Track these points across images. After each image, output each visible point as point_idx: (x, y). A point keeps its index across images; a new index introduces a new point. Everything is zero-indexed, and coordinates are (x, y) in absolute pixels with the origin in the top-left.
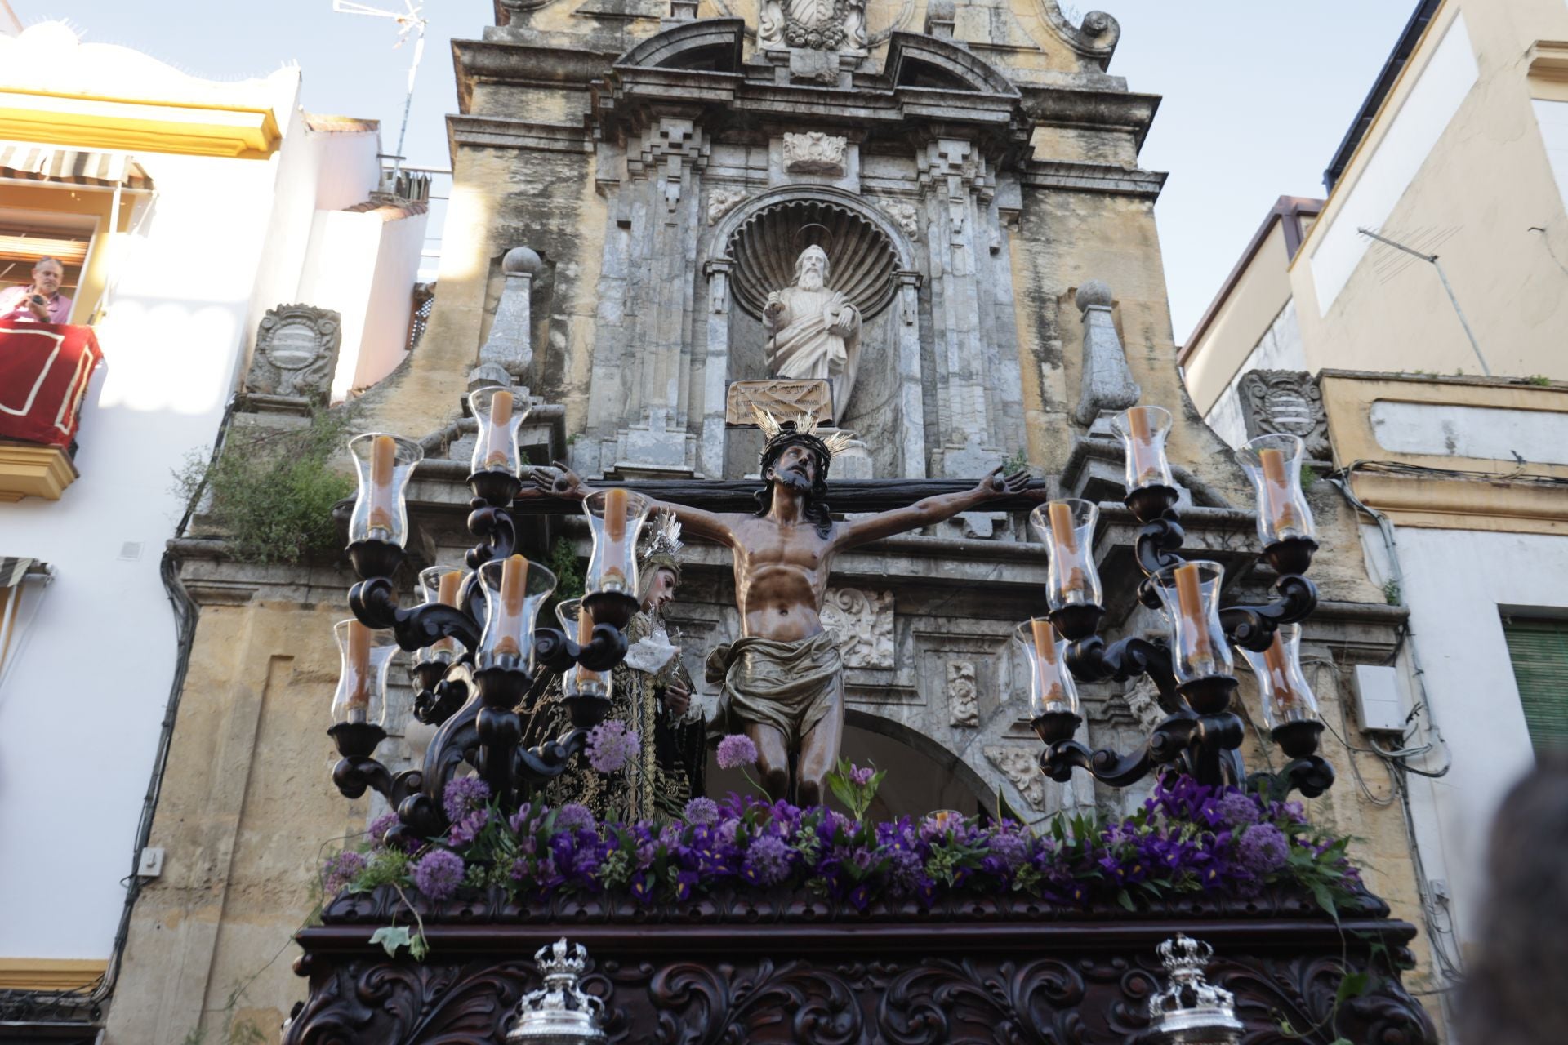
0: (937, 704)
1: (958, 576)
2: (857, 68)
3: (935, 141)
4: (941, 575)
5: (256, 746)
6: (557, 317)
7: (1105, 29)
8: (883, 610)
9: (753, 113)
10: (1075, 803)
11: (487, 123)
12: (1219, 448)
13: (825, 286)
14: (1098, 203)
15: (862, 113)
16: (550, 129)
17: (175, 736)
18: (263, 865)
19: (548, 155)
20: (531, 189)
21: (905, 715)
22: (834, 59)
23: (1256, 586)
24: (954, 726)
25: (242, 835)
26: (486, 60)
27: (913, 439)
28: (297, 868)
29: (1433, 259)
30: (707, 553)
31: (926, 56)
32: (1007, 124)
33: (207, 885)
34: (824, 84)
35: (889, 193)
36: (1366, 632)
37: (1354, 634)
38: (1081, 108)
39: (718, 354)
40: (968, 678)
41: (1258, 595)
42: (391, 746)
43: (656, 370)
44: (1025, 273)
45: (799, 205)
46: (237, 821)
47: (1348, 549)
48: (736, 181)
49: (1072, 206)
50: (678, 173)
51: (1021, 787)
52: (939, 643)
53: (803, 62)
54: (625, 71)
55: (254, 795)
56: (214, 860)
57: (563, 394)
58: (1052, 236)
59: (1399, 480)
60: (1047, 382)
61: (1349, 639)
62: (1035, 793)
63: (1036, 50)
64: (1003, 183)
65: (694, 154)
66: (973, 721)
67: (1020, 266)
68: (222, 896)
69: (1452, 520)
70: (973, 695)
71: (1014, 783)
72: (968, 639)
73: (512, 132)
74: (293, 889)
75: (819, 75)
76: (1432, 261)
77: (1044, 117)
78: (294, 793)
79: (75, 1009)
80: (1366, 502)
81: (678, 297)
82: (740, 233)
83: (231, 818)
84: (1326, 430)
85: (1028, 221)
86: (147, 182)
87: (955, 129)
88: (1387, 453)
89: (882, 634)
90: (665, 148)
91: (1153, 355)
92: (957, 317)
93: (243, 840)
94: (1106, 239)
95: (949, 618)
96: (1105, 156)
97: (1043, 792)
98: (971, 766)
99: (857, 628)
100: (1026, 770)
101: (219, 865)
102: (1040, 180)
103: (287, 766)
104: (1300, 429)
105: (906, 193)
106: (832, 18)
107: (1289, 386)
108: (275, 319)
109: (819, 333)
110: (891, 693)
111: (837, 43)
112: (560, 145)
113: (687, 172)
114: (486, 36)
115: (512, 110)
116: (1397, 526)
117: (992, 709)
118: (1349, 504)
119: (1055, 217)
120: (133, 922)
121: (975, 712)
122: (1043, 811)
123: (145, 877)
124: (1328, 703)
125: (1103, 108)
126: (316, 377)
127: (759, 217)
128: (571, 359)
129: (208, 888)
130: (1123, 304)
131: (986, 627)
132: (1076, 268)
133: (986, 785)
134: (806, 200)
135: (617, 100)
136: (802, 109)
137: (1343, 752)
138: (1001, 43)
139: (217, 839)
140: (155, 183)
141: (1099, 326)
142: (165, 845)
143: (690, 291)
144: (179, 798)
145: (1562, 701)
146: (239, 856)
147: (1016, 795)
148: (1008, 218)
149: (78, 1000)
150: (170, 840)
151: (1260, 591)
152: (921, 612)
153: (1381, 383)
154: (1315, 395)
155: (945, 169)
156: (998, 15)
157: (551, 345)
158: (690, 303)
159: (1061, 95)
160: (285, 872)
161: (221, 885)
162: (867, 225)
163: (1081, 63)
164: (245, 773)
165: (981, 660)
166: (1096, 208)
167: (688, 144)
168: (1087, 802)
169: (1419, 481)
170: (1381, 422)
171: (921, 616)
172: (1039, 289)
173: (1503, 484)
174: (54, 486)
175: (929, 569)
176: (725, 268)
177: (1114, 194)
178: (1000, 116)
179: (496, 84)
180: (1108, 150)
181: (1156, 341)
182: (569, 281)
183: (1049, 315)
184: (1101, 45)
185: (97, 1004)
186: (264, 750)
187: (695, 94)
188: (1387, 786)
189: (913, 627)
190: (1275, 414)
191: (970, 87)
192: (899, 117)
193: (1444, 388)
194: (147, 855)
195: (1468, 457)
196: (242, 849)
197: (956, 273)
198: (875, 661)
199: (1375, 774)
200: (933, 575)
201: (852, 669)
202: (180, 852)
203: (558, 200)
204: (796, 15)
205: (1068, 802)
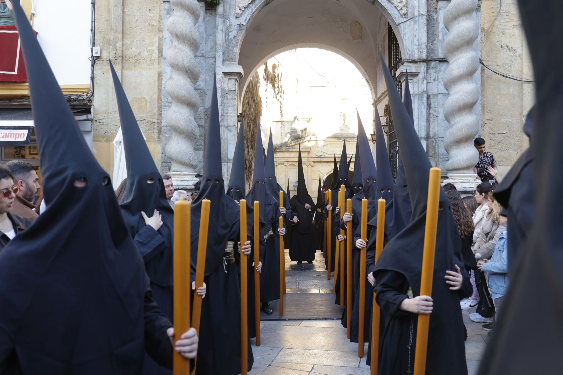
5: (123, 9)
10: (419, 14)
17: (96, 7)
18: (132, 51)
25: (124, 41)
28: (144, 51)
33: (115, 58)
42: (168, 6)
46: (121, 36)
51: (399, 9)
55: (126, 27)
56: (116, 50)
62: (404, 11)
68: (121, 62)
71: (396, 7)
74: (144, 58)
78: (139, 25)
79: (83, 100)
83: (119, 35)
93: (125, 42)
97: (407, 10)
98: (380, 2)
100: (401, 2)
101: (118, 51)
103: (135, 16)
120: (95, 72)
122: (407, 18)
123: (96, 57)
129: (116, 59)
133: (385, 9)
139: (116, 43)
142: (100, 46)
144: (102, 29)
146: (124, 48)
147: (397, 12)
149: (83, 97)
150: (101, 44)
160: (140, 53)
161: (120, 58)
164: (121, 19)
168: (423, 14)
185: (89, 98)
186: (126, 10)
194: (94, 49)
196: (125, 46)
202: (105, 48)
205: (416, 14)
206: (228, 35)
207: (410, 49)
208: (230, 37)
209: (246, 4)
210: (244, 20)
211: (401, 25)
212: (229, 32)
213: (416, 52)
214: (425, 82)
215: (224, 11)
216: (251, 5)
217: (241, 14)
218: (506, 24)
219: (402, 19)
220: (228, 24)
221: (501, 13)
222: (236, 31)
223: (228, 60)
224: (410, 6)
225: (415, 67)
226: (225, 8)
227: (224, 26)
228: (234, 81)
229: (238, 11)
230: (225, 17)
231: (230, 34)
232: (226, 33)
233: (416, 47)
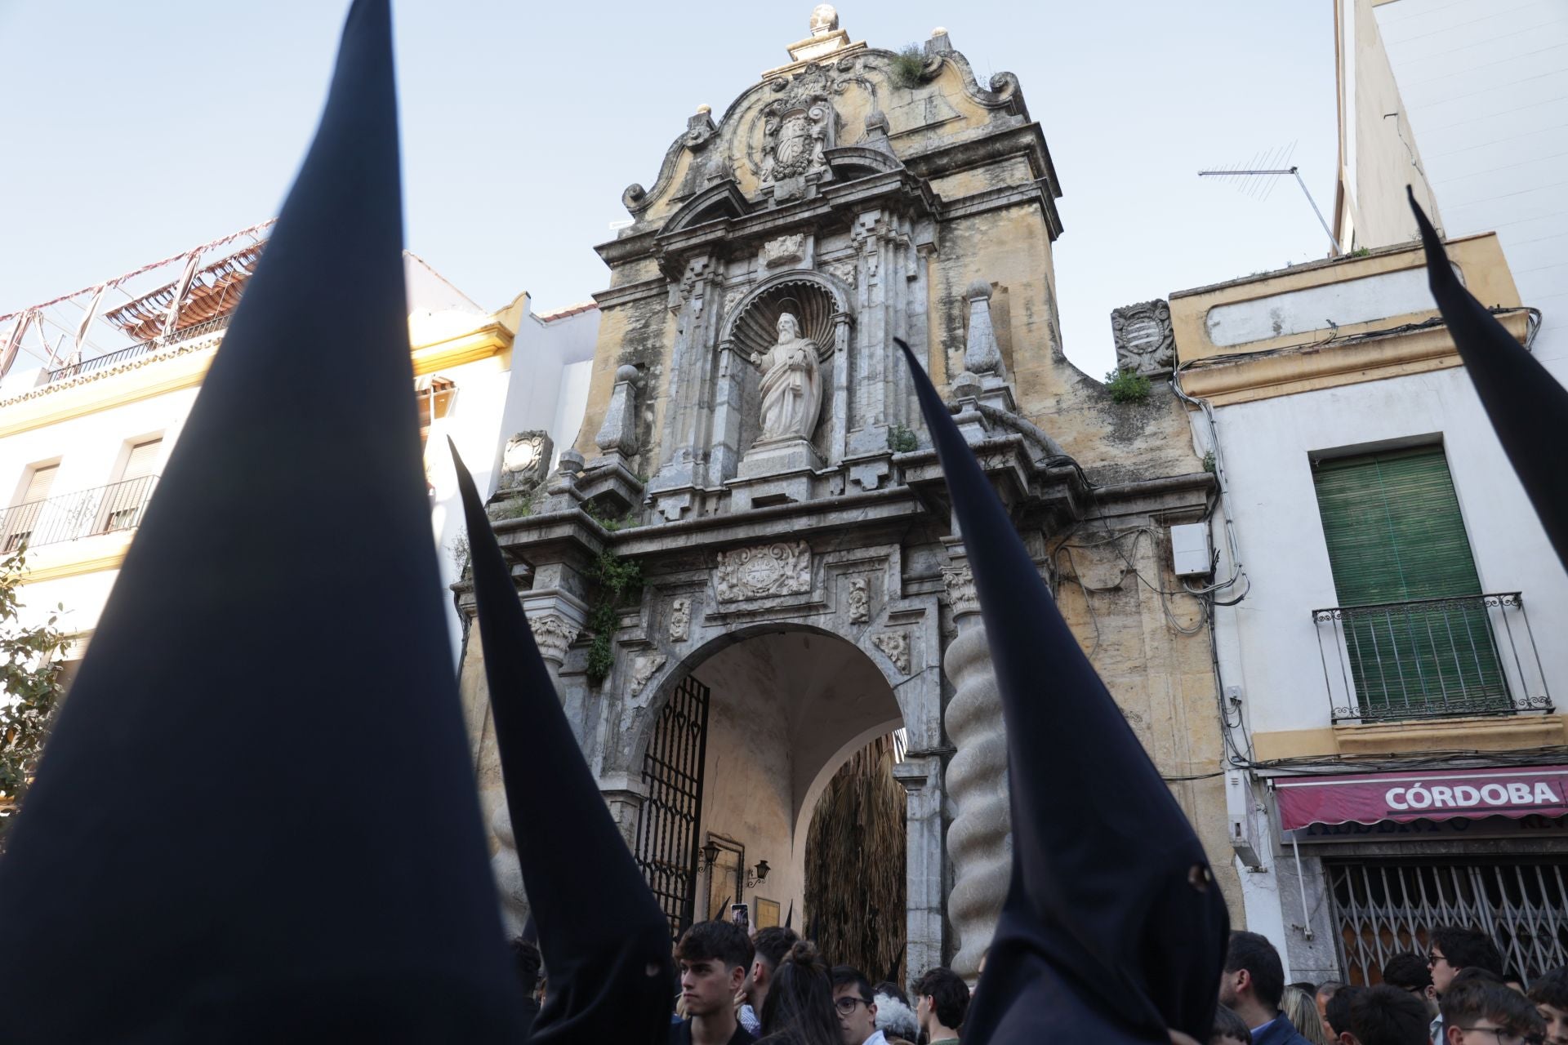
0: (841, 612)
1: (838, 522)
2: (819, 179)
3: (857, 216)
4: (827, 524)
6: (649, 402)
7: (1006, 83)
8: (801, 553)
9: (743, 237)
10: (930, 665)
11: (613, 292)
12: (1079, 378)
13: (796, 337)
14: (997, 218)
15: (806, 215)
16: (647, 284)
19: (648, 300)
20: (638, 325)
21: (821, 621)
22: (802, 179)
23: (1058, 485)
24: (853, 624)
26: (614, 253)
27: (838, 430)
29: (1293, 170)
30: (688, 538)
31: (847, 161)
32: (899, 189)
34: (797, 199)
35: (838, 260)
36: (1180, 499)
37: (1171, 502)
38: (982, 152)
39: (722, 404)
40: (860, 589)
41: (1059, 491)
43: (683, 424)
44: (940, 286)
45: (777, 288)
46: (481, 734)
47: (1178, 434)
48: (743, 284)
49: (977, 226)
50: (701, 292)
51: (894, 659)
52: (847, 568)
53: (782, 190)
54: (663, 239)
57: (650, 450)
58: (961, 252)
59: (1220, 370)
60: (951, 362)
61: (1166, 507)
62: (903, 662)
63: (958, 118)
64: (919, 228)
65: (711, 276)
66: (863, 619)
67: (936, 282)
69: (1271, 391)
70: (864, 601)
71: (890, 657)
72: (863, 562)
73: (627, 293)
75: (792, 195)
76: (1293, 173)
77: (958, 166)
80: (1193, 394)
81: (698, 373)
82: (741, 319)
83: (478, 734)
84: (1172, 341)
85: (944, 247)
86: (452, 384)
87: (867, 204)
88: (1219, 348)
89: (802, 570)
90: (694, 278)
91: (1031, 321)
92: (870, 336)
93: (485, 745)
94: (1001, 243)
95: (848, 551)
96: (1003, 180)
97: (908, 661)
98: (863, 649)
99: (786, 569)
100: (896, 647)
102: (953, 214)
104: (1151, 346)
105: (849, 257)
106: (803, 152)
107: (1142, 315)
108: (513, 443)
109: (785, 372)
110: (810, 608)
111: (804, 169)
112: (654, 292)
113: (709, 289)
114: (619, 237)
115: (631, 277)
116: (1215, 407)
117: (879, 607)
118: (1179, 398)
119: (965, 237)
121: (863, 612)
122: (909, 674)
124: (1146, 561)
125: (998, 146)
126: (531, 473)
127: (753, 304)
128: (655, 427)
130: (1010, 290)
131: (873, 552)
132: (978, 271)
133: (872, 663)
134: (780, 284)
135: (663, 258)
136: (769, 225)
137: (1156, 597)
138: (932, 122)
140: (456, 384)
141: (977, 313)
143: (708, 366)
145: (1377, 521)
146: (483, 754)
147: (891, 665)
148: (926, 250)
151: (1061, 488)
152: (829, 550)
153: (1217, 292)
154: (1164, 316)
155: (865, 234)
156: (931, 102)
157: (645, 420)
158: (708, 375)
159: (966, 147)
162: (820, 288)
163: (992, 114)
165: (872, 575)
166: (996, 221)
167: (708, 270)
168: (933, 664)
169: (1237, 366)
170: (1217, 324)
171: (830, 552)
172: (949, 295)
173: (1313, 351)
175: (819, 522)
176: (727, 345)
177: (1008, 207)
178: (893, 185)
179: (623, 264)
180: (1006, 175)
181: (1034, 309)
182: (656, 377)
183: (956, 312)
184: (1005, 96)
187: (703, 238)
188: (1198, 618)
189: (824, 561)
190: (1129, 341)
191: (873, 171)
192: (830, 209)
193: (1272, 282)
195: (1293, 334)
196: (485, 750)
197: (872, 305)
198: (795, 589)
199: (1186, 610)
200: (822, 525)
201: (784, 596)
203: (653, 327)
204: (781, 159)
205: (924, 666)
206: (619, 726)
207: (916, 732)
208: (621, 730)
209: (648, 674)
210: (643, 701)
211: (900, 688)
212: (620, 721)
213: (925, 735)
214: (938, 793)
215: (614, 687)
216: (657, 674)
217: (642, 690)
218: (1115, 667)
219: (900, 676)
220: (619, 708)
221: (1105, 646)
222: (630, 720)
223: (613, 769)
224: (914, 653)
225: (920, 765)
226: (617, 682)
227: (610, 712)
228: (619, 804)
229: (634, 686)
230: (614, 697)
231: (622, 724)
232: (614, 724)
233: (924, 727)
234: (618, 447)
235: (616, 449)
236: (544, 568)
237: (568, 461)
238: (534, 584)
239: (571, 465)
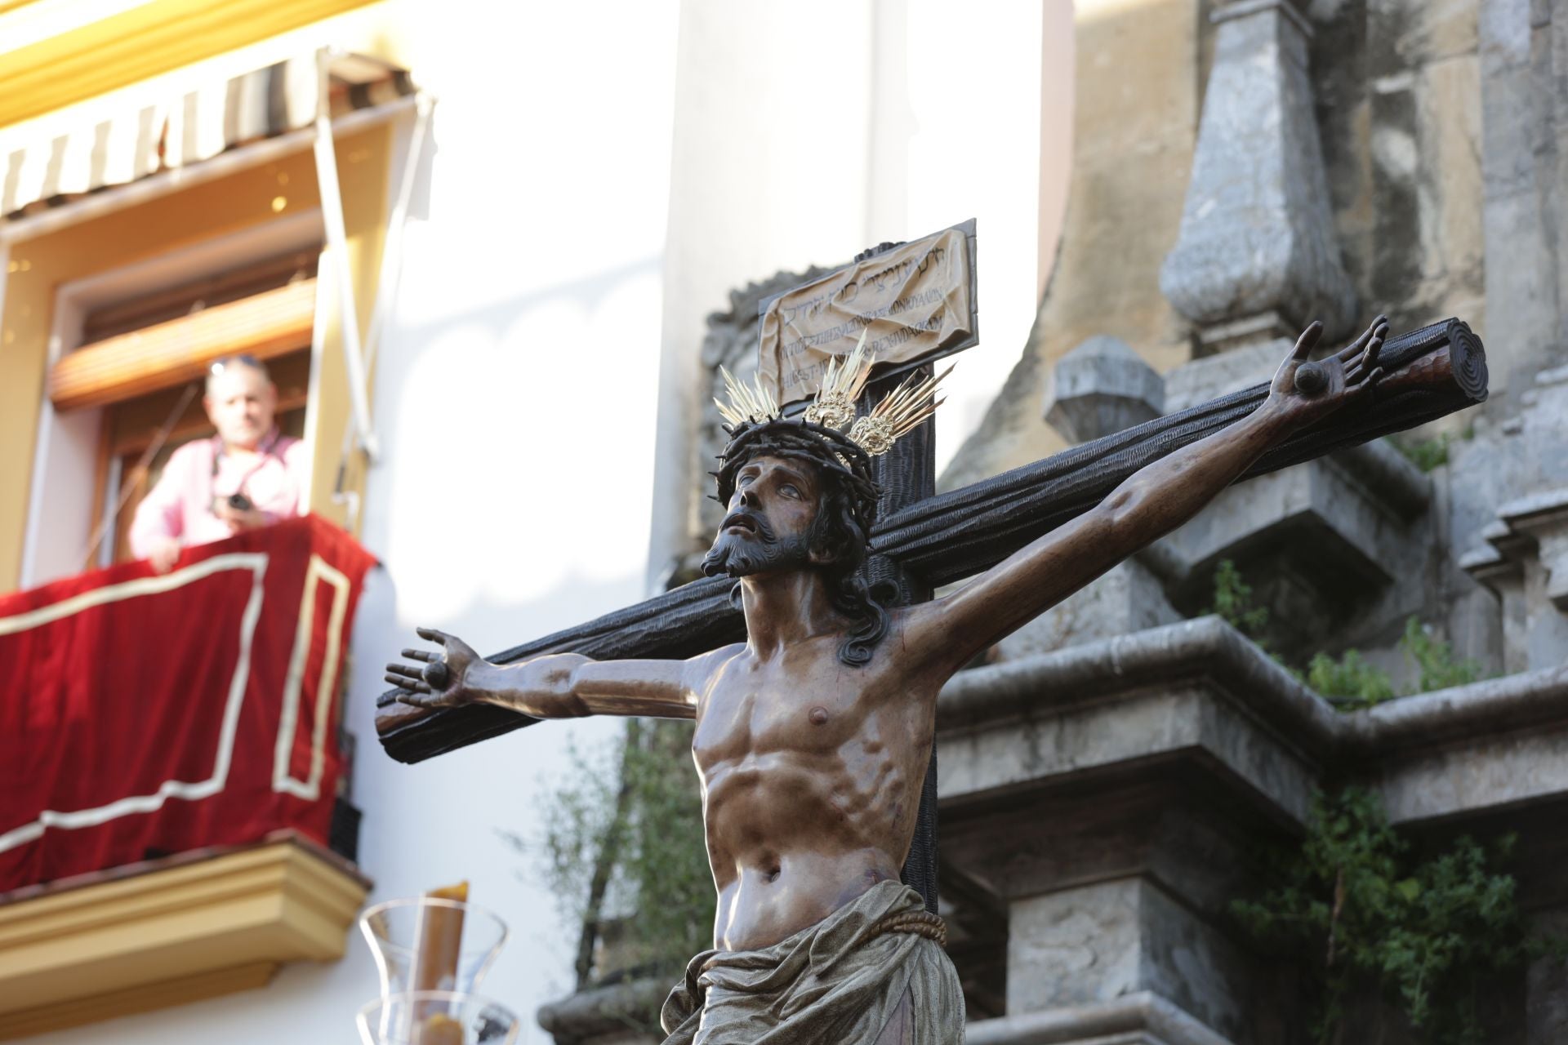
6: (1386, 85)
86: (399, 80)
108: (729, 331)
128: (1436, 199)
140: (415, 79)
157: (1380, 174)
174: (315, 930)
234: (1279, 307)
235: (1270, 320)
236: (1047, 907)
237: (1095, 399)
238: (1017, 984)
239: (1107, 413)
